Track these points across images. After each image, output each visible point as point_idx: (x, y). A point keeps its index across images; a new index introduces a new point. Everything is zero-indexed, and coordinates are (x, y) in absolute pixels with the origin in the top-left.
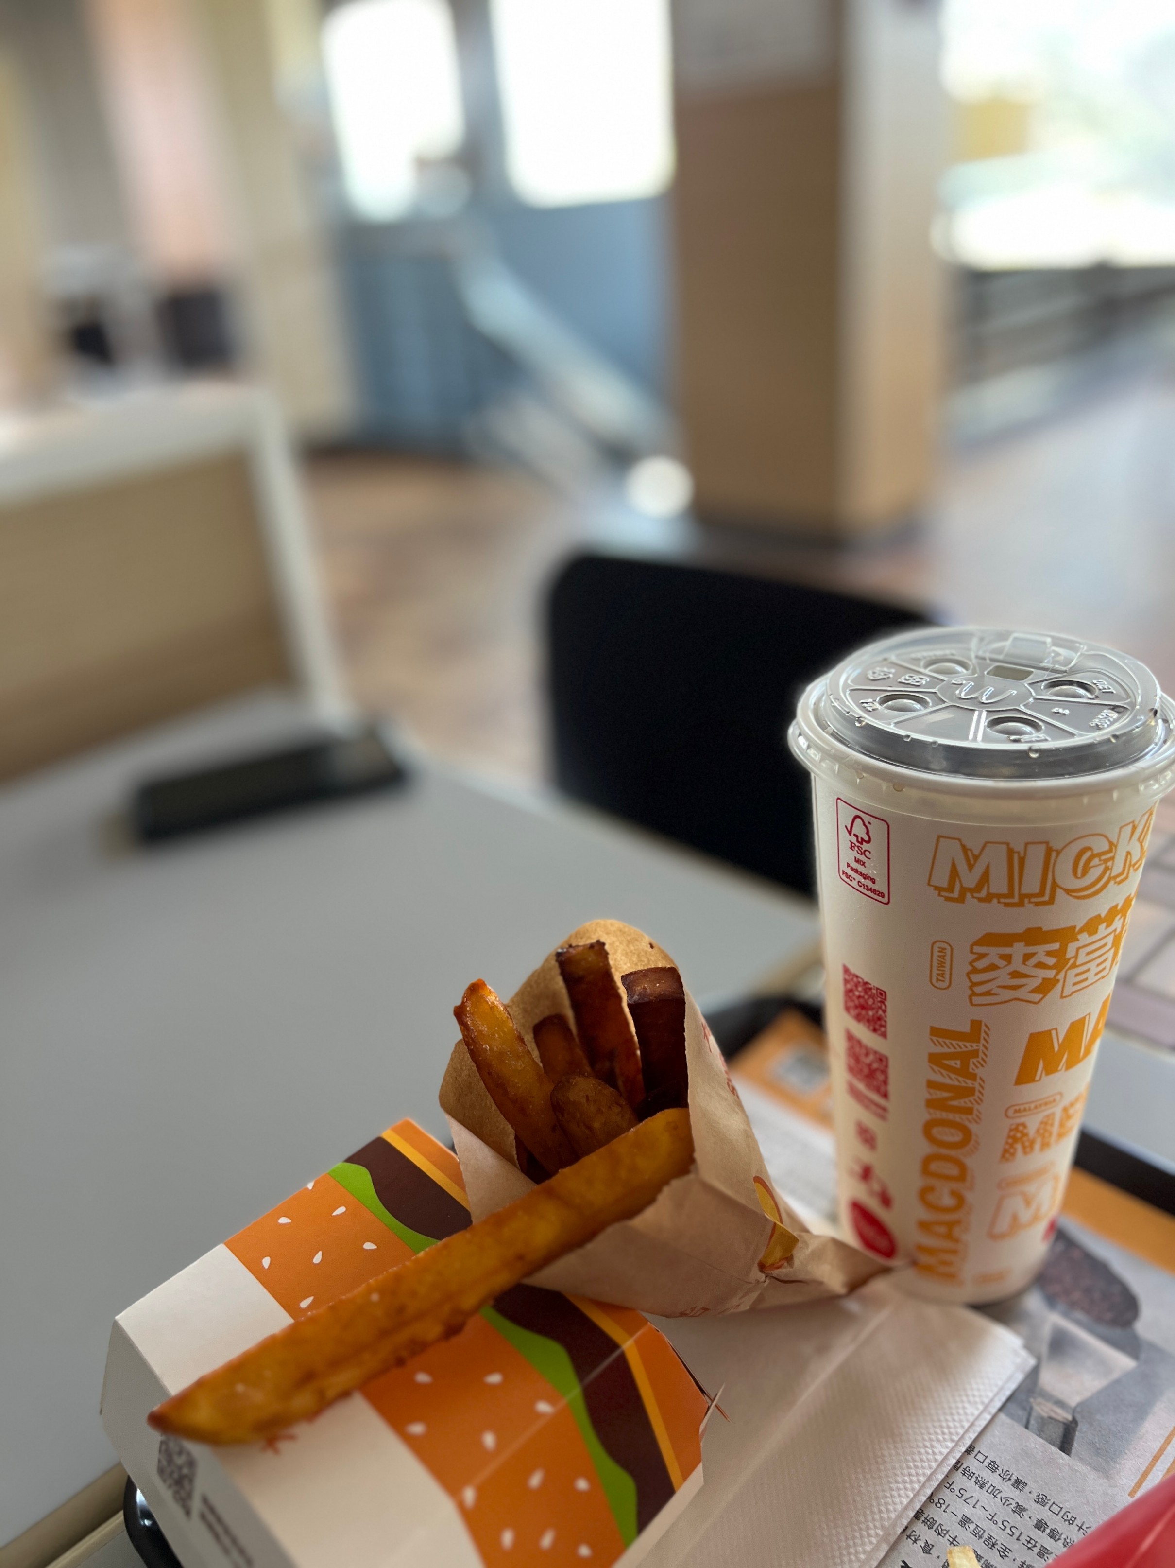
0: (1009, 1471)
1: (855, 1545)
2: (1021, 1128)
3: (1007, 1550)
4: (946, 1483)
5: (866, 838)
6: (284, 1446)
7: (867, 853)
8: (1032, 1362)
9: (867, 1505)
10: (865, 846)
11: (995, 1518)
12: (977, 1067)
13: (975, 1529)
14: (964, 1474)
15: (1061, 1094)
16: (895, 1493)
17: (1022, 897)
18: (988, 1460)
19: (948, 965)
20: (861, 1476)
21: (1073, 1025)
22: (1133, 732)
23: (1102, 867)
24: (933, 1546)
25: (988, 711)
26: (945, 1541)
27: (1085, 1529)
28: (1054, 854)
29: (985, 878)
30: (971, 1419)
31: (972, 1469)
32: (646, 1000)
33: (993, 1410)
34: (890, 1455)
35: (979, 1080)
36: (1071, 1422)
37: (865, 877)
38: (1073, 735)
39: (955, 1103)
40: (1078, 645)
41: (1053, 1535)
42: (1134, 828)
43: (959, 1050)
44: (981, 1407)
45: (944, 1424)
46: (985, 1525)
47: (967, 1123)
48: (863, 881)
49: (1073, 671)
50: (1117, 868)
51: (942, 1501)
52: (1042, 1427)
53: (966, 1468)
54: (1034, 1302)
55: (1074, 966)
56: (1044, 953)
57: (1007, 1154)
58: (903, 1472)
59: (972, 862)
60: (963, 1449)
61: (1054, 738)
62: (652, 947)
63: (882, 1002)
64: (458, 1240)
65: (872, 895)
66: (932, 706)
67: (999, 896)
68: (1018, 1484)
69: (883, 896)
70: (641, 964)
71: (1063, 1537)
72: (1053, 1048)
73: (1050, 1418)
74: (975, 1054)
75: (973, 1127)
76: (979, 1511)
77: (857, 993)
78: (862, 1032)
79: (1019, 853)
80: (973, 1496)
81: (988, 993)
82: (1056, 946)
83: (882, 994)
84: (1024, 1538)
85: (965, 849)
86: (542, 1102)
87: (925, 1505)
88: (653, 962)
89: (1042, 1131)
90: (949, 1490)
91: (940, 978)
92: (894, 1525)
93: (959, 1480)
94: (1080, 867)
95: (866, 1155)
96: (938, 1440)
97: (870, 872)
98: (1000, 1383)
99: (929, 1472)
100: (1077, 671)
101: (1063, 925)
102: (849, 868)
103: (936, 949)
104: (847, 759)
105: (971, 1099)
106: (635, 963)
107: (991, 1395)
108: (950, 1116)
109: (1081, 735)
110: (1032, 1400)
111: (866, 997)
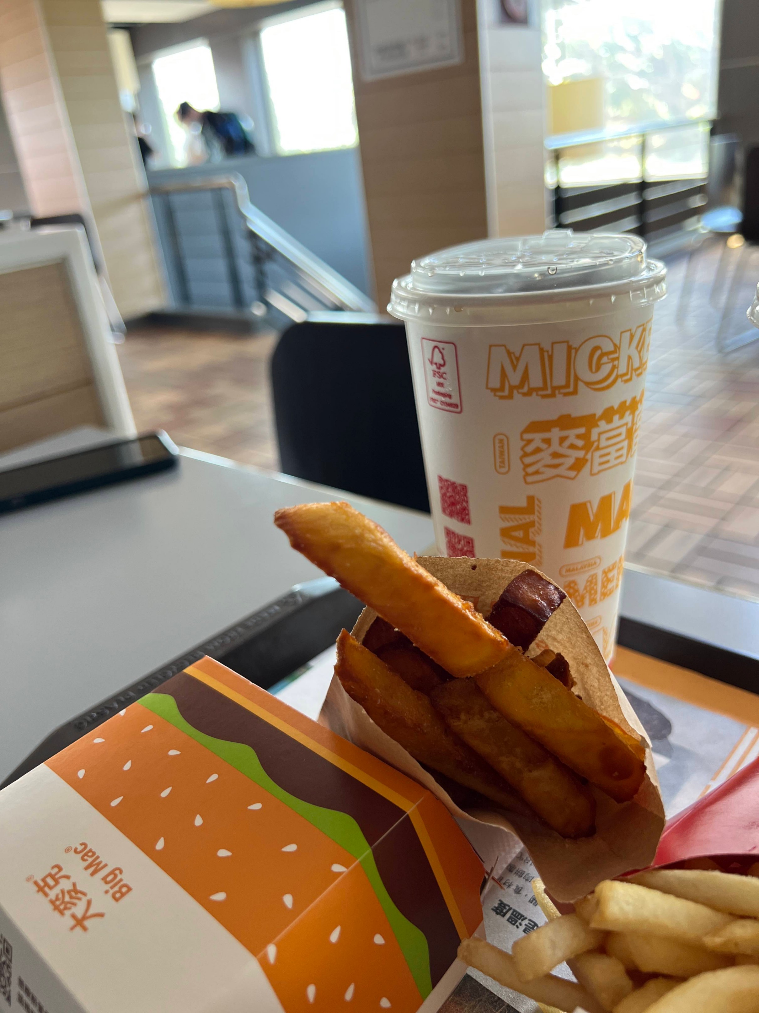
2: (572, 585)
7: (444, 375)
12: (535, 535)
15: (600, 558)
17: (554, 388)
19: (506, 453)
21: (602, 500)
23: (610, 365)
28: (573, 352)
29: (525, 377)
35: (537, 546)
37: (444, 395)
42: (632, 337)
43: (520, 522)
48: (443, 399)
50: (622, 369)
55: (598, 448)
56: (574, 437)
59: (515, 362)
63: (465, 495)
67: (537, 390)
72: (590, 519)
74: (532, 524)
77: (448, 494)
78: (455, 525)
79: (548, 352)
81: (537, 472)
82: (582, 430)
83: (464, 488)
91: (502, 465)
97: (447, 390)
101: (586, 412)
103: (497, 441)
111: (454, 495)
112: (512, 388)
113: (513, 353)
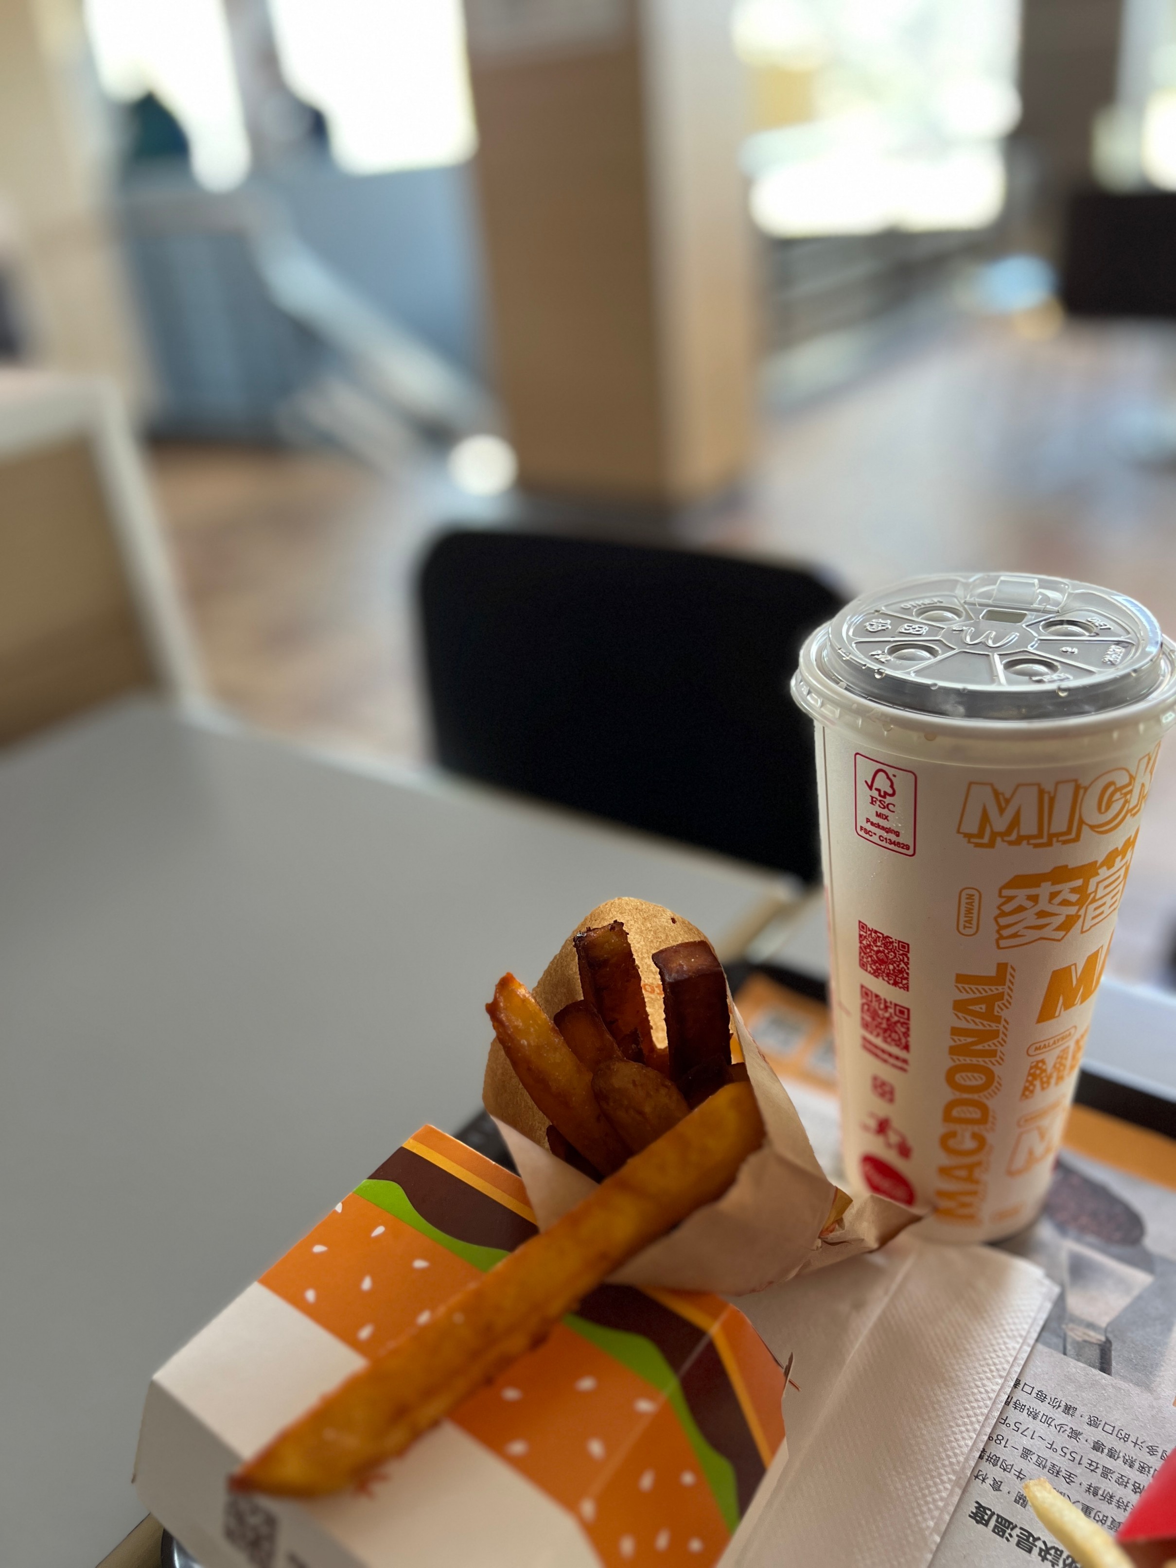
0: (1057, 1399)
1: (931, 1494)
2: (1040, 1065)
3: (1072, 1476)
4: (1002, 1420)
5: (890, 791)
6: (378, 1488)
7: (891, 807)
8: (1056, 1290)
9: (934, 1452)
10: (888, 800)
11: (1053, 1447)
12: (1002, 1009)
13: (1037, 1460)
14: (1015, 1408)
15: (1075, 1027)
16: (959, 1437)
17: (1051, 836)
18: (1035, 1391)
19: (975, 911)
20: (922, 1425)
21: (1089, 958)
22: (1143, 668)
23: (1122, 801)
24: (1001, 1482)
25: (1000, 655)
26: (1011, 1476)
27: (1140, 1444)
28: (1081, 792)
29: (1015, 822)
30: (1014, 1353)
31: (1023, 1402)
32: (686, 976)
33: (1031, 1342)
34: (946, 1400)
35: (1003, 1022)
36: (1105, 1343)
37: (888, 830)
38: (1091, 673)
39: (979, 1047)
40: (1062, 586)
41: (1112, 1454)
42: (1149, 759)
43: (984, 994)
44: (1020, 1340)
45: (990, 1362)
46: (1047, 1454)
47: (990, 1066)
48: (885, 835)
49: (1065, 611)
51: (1000, 1438)
52: (1080, 1351)
53: (1016, 1401)
54: (1046, 1232)
55: (1094, 900)
56: (1069, 890)
57: (1027, 1092)
58: (961, 1415)
59: (1003, 805)
60: (1012, 1384)
61: (1076, 677)
62: (674, 921)
63: (905, 954)
64: (529, 1249)
65: (896, 848)
66: (943, 653)
67: (1028, 838)
68: (1068, 1409)
69: (908, 848)
70: (657, 941)
71: (1121, 1455)
72: (1072, 983)
73: (1085, 1341)
74: (1000, 996)
75: (997, 1070)
76: (1037, 1442)
77: (874, 949)
78: (880, 987)
79: (1049, 793)
80: (1028, 1428)
81: (1015, 935)
82: (1079, 882)
83: (905, 947)
84: (1085, 1462)
85: (996, 794)
86: (584, 1093)
87: (986, 1444)
88: (672, 937)
89: (1058, 1066)
90: (1005, 1425)
91: (967, 925)
92: (963, 1469)
93: (1014, 1415)
94: (1103, 805)
95: (883, 1109)
96: (988, 1379)
97: (894, 825)
98: (1032, 1314)
99: (986, 1411)
100: (1070, 610)
101: (1086, 860)
102: (869, 823)
103: (964, 896)
105: (995, 1041)
106: (650, 940)
107: (1026, 1327)
108: (974, 1061)
109: (1100, 672)
110: (1064, 1326)
111: (886, 951)
112: (994, 835)
113: (1003, 794)
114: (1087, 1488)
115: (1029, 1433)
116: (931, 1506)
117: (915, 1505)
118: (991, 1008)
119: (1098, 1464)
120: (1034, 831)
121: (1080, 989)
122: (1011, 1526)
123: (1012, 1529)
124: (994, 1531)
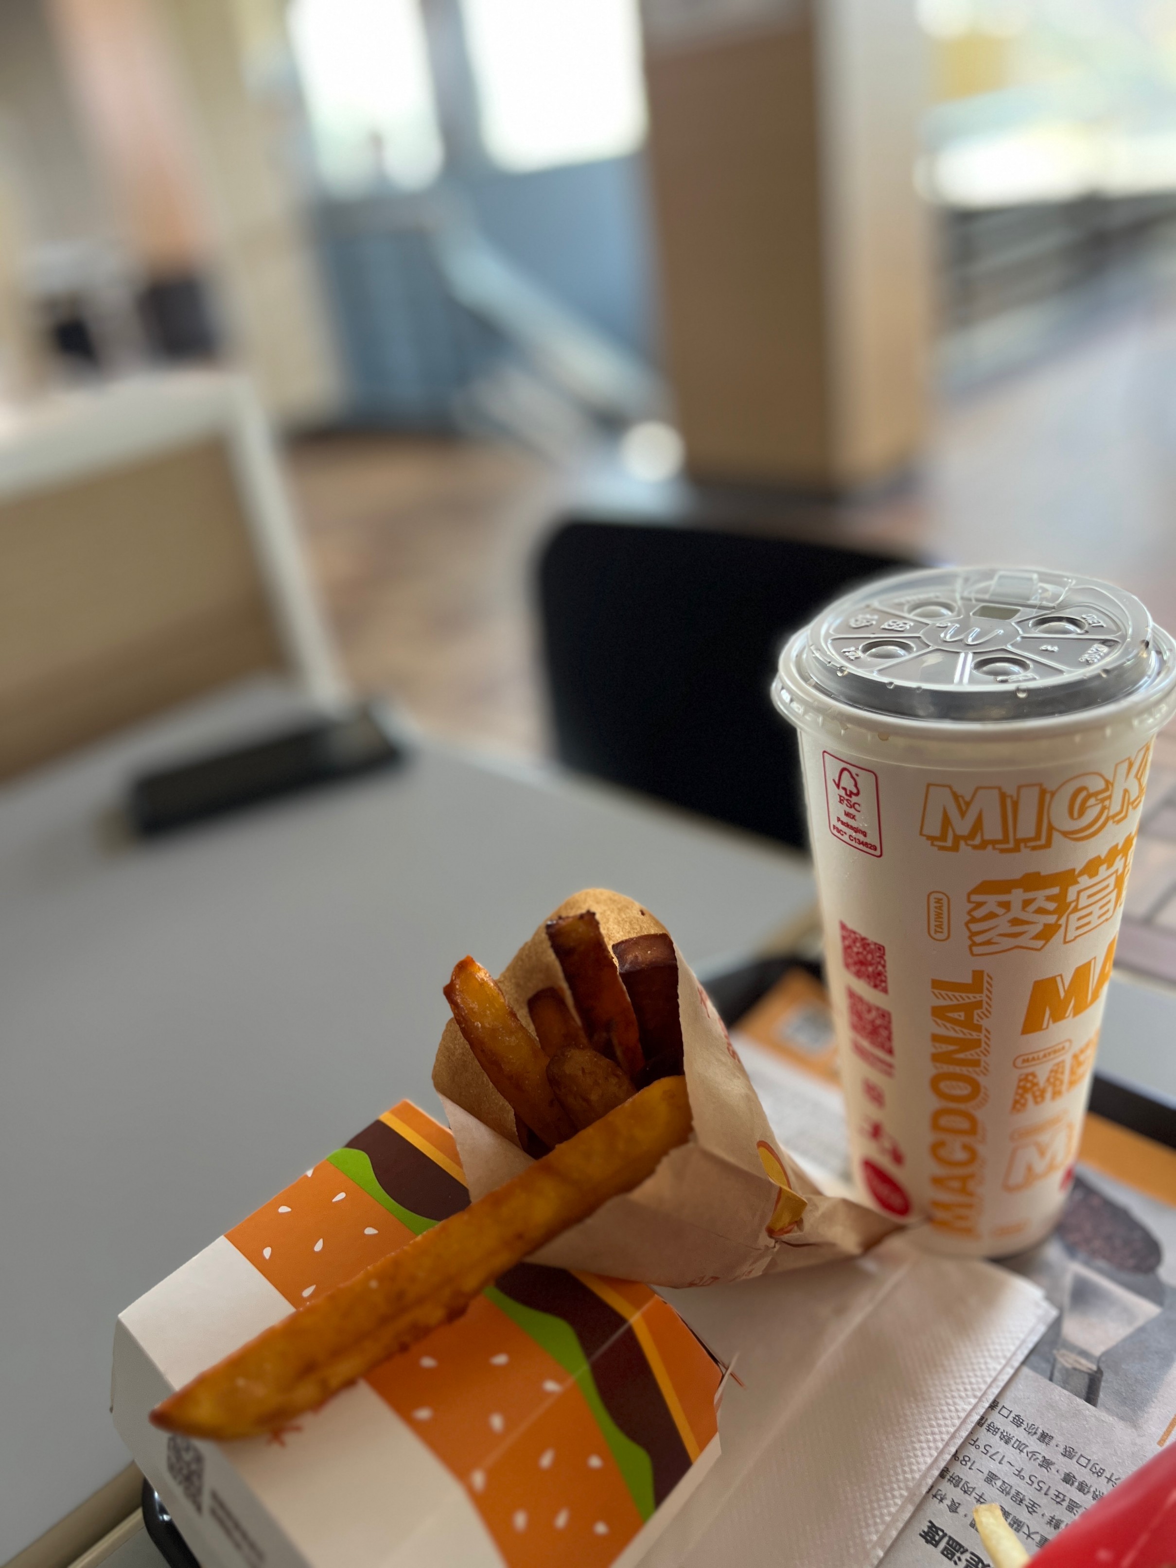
0: (1034, 1425)
1: (880, 1507)
2: (1030, 1078)
3: (1036, 1506)
4: (971, 1440)
5: (855, 791)
6: (290, 1438)
7: (856, 806)
8: (1054, 1313)
9: (891, 1466)
10: (854, 799)
11: (1022, 1474)
12: (982, 1018)
13: (1002, 1485)
14: (988, 1430)
15: (1070, 1041)
16: (919, 1453)
17: (1018, 842)
18: (1013, 1415)
19: (945, 916)
20: (884, 1438)
21: (1078, 970)
22: (1125, 665)
23: (1099, 807)
24: (959, 1504)
25: (974, 653)
26: (971, 1499)
27: (1114, 1481)
28: (1048, 796)
29: (978, 825)
30: (994, 1374)
31: (997, 1424)
32: (638, 968)
33: (1016, 1364)
34: (913, 1414)
35: (984, 1032)
36: (1096, 1372)
37: (856, 830)
38: (1060, 672)
39: (961, 1056)
40: (1066, 579)
41: (1082, 1488)
43: (962, 1002)
44: (1003, 1362)
45: (966, 1381)
46: (1013, 1481)
47: (975, 1076)
48: (854, 834)
49: (1062, 606)
50: (1115, 807)
51: (967, 1459)
52: (1067, 1379)
53: (991, 1424)
54: (1054, 1252)
55: (1076, 909)
56: (1044, 898)
57: (1018, 1105)
58: (926, 1431)
59: (964, 808)
60: (987, 1405)
61: (1042, 676)
62: (643, 914)
63: (882, 957)
64: (457, 1222)
65: (865, 848)
66: (917, 651)
67: (994, 842)
68: (1044, 1437)
69: (875, 849)
70: (634, 932)
71: (1092, 1489)
72: (1059, 997)
73: (1075, 1369)
74: (979, 1005)
75: (982, 1080)
76: (1005, 1467)
77: (855, 950)
78: (863, 988)
79: (1011, 797)
80: (998, 1452)
81: (989, 942)
82: (1056, 890)
83: (881, 948)
84: (1052, 1492)
85: (956, 797)
86: (538, 1077)
87: (950, 1462)
88: (645, 929)
89: (1052, 1080)
90: (974, 1447)
91: (938, 930)
92: (919, 1485)
93: (984, 1436)
94: (1077, 808)
95: (875, 1113)
96: (961, 1397)
97: (861, 825)
98: (1022, 1336)
99: (952, 1430)
100: (1064, 607)
101: (1062, 867)
102: (840, 822)
103: (932, 900)
104: (830, 711)
105: (978, 1050)
106: (627, 931)
107: (1013, 1348)
108: (957, 1069)
109: (1070, 672)
110: (1055, 1352)
111: (865, 953)
112: (957, 839)
113: (962, 797)
114: (1049, 1519)
115: (998, 1457)
116: (878, 1520)
117: (861, 1517)
118: (969, 1016)
119: (1065, 1496)
120: (999, 836)
121: (1070, 1002)
122: (962, 1549)
123: (962, 1553)
124: (942, 1553)
